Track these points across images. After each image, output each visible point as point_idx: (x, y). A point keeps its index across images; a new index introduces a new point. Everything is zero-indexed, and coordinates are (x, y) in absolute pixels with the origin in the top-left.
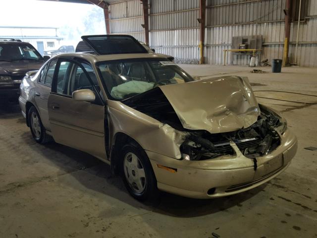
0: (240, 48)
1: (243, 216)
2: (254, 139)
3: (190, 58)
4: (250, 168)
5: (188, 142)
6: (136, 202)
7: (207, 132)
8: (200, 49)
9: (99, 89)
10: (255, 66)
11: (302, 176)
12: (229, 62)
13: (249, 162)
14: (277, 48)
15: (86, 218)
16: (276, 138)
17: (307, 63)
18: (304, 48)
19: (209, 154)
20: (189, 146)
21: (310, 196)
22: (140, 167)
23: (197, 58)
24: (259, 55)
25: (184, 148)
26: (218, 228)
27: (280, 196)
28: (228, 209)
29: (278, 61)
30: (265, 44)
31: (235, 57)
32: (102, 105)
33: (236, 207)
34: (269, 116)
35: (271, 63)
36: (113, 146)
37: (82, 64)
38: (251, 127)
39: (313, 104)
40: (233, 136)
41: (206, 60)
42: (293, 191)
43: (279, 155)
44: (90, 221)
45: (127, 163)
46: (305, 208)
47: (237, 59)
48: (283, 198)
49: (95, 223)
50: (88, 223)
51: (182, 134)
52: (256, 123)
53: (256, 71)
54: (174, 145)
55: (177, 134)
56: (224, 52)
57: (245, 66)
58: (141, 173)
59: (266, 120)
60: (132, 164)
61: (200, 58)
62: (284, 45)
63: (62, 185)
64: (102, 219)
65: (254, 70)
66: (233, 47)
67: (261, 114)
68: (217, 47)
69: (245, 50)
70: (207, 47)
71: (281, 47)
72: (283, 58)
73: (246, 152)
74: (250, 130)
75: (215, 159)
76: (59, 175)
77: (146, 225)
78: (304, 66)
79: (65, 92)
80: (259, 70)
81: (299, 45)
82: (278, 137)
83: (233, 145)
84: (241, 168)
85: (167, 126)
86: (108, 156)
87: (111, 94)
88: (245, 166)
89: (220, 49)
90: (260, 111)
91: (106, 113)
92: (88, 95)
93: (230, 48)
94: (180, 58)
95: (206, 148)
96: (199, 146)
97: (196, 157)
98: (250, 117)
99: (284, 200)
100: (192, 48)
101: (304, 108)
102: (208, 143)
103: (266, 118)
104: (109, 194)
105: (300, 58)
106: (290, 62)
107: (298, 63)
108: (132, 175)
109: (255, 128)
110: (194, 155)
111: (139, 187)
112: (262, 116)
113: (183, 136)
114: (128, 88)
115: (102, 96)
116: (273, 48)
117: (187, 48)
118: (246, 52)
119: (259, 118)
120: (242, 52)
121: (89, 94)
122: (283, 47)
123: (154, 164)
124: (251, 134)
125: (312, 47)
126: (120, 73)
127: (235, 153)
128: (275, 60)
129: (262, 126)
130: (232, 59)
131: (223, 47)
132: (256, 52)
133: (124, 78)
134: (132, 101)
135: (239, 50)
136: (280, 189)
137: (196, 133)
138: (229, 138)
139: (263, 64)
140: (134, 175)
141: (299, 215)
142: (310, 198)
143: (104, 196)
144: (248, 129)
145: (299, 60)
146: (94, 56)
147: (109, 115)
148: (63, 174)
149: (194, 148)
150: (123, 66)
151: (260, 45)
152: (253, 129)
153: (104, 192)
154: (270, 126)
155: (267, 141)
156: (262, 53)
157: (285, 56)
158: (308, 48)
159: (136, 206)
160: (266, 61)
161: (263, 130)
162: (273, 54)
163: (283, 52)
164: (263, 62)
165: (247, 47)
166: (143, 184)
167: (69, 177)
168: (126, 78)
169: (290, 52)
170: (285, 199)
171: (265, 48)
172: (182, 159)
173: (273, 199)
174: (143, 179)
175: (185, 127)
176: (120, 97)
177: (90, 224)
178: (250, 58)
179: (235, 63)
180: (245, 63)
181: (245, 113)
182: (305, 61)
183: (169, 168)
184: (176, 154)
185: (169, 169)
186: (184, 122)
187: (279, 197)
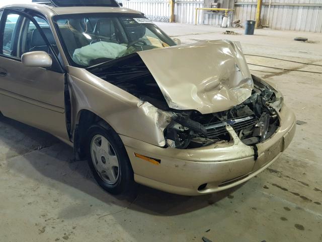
0: (212, 6)
1: (236, 212)
2: (249, 118)
3: (159, 15)
4: (249, 158)
5: (173, 124)
6: (107, 195)
7: (198, 112)
8: (171, 5)
9: (57, 51)
10: (227, 27)
11: (295, 157)
12: (200, 21)
13: (249, 151)
14: (249, 8)
15: (42, 220)
16: (273, 116)
17: (278, 26)
18: (276, 9)
19: (199, 140)
20: (176, 130)
21: (307, 182)
22: (112, 153)
23: (167, 15)
24: (231, 16)
25: (168, 131)
26: (209, 230)
27: (274, 183)
28: (217, 203)
29: (251, 23)
30: (237, 4)
31: (207, 16)
32: (62, 73)
33: (227, 198)
34: (263, 89)
35: (244, 24)
36: (76, 125)
37: (36, 18)
38: (244, 104)
39: (292, 70)
40: (225, 115)
41: (176, 18)
42: (287, 177)
43: (280, 139)
44: (47, 225)
45: (94, 147)
46: (305, 199)
47: (209, 18)
48: (278, 187)
49: (53, 228)
50: (44, 228)
51: (167, 115)
52: (250, 98)
53: (228, 32)
54: (157, 128)
55: (160, 115)
56: (195, 11)
57: (216, 27)
58: (113, 161)
59: (261, 95)
60: (101, 149)
61: (170, 16)
62: (256, 5)
63: (12, 171)
64: (63, 221)
65: (227, 31)
66: (205, 4)
67: (255, 87)
68: (188, 4)
69: (217, 9)
70: (178, 4)
71: (254, 8)
72: (255, 19)
73: (241, 135)
74: (243, 107)
75: (208, 147)
76: (8, 157)
77: (120, 228)
78: (276, 29)
79: (14, 53)
80: (232, 32)
81: (271, 5)
82: (275, 116)
83: (230, 130)
84: (240, 158)
85: (147, 104)
86: (70, 137)
87: (73, 58)
88: (243, 155)
89: (191, 6)
90: (253, 84)
91: (67, 82)
92: (42, 58)
93: (201, 6)
94: (149, 14)
95: (195, 132)
96: (186, 129)
97: (183, 143)
98: (243, 90)
99: (280, 189)
100: (162, 4)
101: (283, 75)
102: (199, 127)
103: (260, 92)
104: (72, 185)
105: (272, 20)
106: (262, 24)
107: (270, 25)
108: (102, 162)
109: (249, 104)
110: (181, 141)
111: (110, 177)
112: (255, 90)
113: (168, 118)
114: (95, 50)
115: (61, 61)
116: (245, 8)
117: (157, 4)
118: (219, 11)
119: (253, 92)
120: (214, 11)
121: (44, 57)
122: (256, 7)
123: (130, 153)
124: (245, 112)
125: (285, 9)
126: (84, 31)
127: (233, 139)
128: (249, 22)
129: (257, 102)
130: (204, 18)
131: (195, 5)
132: (228, 12)
133: (88, 37)
134: (101, 69)
135: (212, 9)
136: (273, 173)
137: (183, 113)
138: (221, 117)
139: (234, 25)
140: (104, 162)
141: (299, 208)
142: (307, 185)
143: (66, 186)
144: (241, 106)
145: (271, 21)
146: (51, 7)
147: (71, 86)
148: (13, 156)
149: (181, 132)
150: (87, 21)
151: (233, 5)
152: (247, 106)
153: (65, 182)
154: (265, 101)
155: (264, 121)
156: (234, 13)
157: (257, 17)
158: (281, 10)
159: (107, 201)
160: (238, 22)
161: (257, 106)
162: (245, 15)
163: (255, 13)
164: (235, 23)
165: (219, 6)
166: (116, 174)
167: (21, 160)
168: (91, 36)
169: (262, 14)
170: (280, 187)
171: (238, 8)
172: (166, 146)
173: (267, 188)
174: (115, 168)
175: (170, 106)
176: (85, 62)
177: (47, 229)
178: (222, 19)
179: (206, 22)
180: (217, 23)
181: (238, 85)
182: (276, 24)
183: (151, 158)
184: (159, 141)
185: (150, 160)
186: (170, 100)
187: (273, 185)
